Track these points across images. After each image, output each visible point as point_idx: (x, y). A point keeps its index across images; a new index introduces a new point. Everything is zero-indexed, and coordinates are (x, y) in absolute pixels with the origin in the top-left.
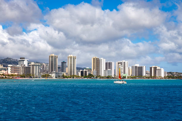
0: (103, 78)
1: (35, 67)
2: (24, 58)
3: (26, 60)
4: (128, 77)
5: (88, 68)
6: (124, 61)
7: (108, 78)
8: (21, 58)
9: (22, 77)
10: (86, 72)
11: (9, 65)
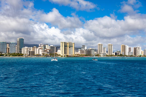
0: (128, 56)
1: (92, 50)
2: (84, 46)
3: (86, 47)
4: (143, 56)
5: (119, 51)
6: (139, 47)
7: (131, 56)
8: (83, 46)
9: (85, 55)
10: (118, 53)
11: (79, 50)
